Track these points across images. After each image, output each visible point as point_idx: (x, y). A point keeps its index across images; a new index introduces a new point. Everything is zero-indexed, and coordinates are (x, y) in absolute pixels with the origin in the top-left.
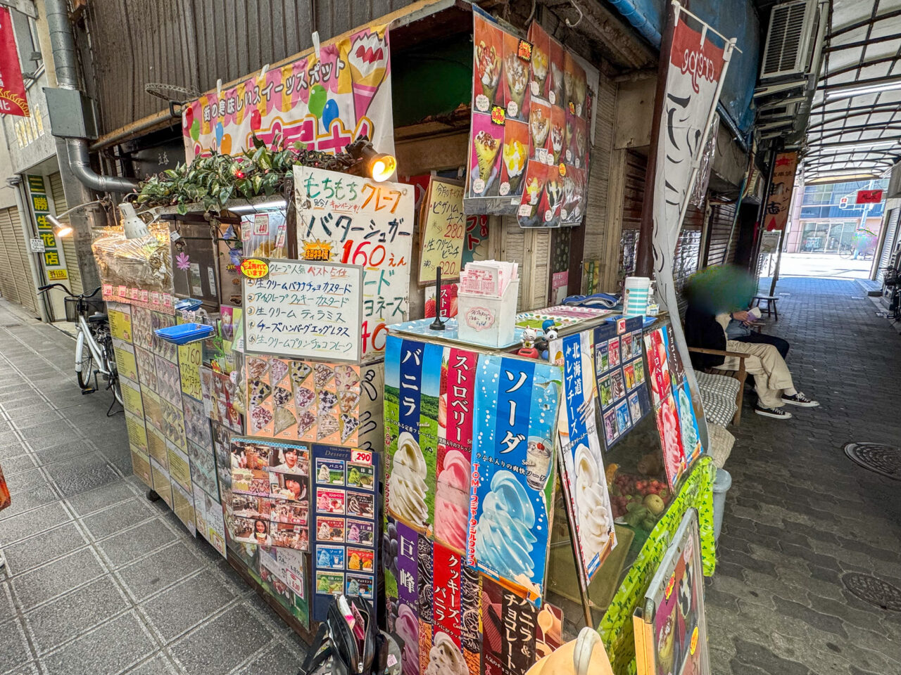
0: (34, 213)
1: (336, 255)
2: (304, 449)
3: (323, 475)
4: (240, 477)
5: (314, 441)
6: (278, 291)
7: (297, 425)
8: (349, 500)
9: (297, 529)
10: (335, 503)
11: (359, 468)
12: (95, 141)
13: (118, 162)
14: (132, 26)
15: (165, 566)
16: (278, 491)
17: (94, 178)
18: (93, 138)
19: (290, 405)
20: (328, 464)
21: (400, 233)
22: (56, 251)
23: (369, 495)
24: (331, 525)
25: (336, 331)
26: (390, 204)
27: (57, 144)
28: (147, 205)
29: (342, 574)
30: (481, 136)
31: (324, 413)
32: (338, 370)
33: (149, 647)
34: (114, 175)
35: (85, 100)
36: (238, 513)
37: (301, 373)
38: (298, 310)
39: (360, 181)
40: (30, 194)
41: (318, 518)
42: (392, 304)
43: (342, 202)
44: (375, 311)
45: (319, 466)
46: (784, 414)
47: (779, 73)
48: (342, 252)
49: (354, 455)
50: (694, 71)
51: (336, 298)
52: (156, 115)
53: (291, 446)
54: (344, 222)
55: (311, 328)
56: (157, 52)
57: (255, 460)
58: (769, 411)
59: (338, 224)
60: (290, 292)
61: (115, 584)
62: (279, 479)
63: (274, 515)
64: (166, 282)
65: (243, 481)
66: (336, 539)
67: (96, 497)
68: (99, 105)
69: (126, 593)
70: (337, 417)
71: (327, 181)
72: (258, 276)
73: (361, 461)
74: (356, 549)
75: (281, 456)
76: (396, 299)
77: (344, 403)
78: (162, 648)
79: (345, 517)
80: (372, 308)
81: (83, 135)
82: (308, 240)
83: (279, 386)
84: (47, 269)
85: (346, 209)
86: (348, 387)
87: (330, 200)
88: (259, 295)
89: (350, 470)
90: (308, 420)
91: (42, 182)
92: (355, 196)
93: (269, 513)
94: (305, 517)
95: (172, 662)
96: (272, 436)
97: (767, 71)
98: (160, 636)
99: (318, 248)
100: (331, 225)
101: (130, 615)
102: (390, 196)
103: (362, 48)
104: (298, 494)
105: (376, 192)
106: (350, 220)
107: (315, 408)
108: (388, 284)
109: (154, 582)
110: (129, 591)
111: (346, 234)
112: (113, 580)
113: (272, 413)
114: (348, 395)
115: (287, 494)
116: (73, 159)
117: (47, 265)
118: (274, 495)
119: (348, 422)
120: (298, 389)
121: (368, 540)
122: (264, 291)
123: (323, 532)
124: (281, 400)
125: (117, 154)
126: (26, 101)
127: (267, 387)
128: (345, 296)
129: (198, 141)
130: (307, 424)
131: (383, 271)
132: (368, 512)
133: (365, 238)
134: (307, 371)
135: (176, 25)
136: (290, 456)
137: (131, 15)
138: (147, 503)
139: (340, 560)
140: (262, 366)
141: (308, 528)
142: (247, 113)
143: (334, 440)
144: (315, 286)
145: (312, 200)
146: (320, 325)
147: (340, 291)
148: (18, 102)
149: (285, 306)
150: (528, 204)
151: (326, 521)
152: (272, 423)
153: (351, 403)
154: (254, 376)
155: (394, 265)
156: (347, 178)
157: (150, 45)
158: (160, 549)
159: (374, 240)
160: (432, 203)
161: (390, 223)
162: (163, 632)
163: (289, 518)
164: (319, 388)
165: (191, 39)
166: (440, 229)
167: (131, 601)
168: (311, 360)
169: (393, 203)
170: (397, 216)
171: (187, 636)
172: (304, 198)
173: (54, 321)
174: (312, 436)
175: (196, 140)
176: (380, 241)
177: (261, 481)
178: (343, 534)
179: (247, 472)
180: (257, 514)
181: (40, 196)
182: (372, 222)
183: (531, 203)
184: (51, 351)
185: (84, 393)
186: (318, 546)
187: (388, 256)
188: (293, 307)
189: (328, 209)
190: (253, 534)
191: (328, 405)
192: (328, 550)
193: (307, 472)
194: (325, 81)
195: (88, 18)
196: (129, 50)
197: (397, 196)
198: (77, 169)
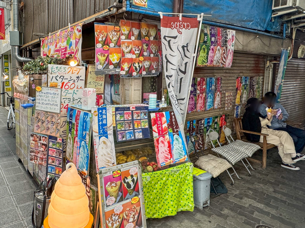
0: (4, 67)
1: (59, 86)
2: (46, 136)
3: (51, 144)
4: (32, 143)
5: (49, 135)
6: (43, 95)
7: (45, 130)
8: (57, 152)
9: (44, 159)
10: (53, 153)
11: (59, 143)
12: (22, 46)
13: (28, 52)
14: (34, 12)
15: (18, 178)
16: (40, 148)
17: (20, 58)
18: (21, 45)
19: (44, 124)
20: (52, 141)
21: (80, 80)
22: (9, 81)
23: (61, 151)
24: (52, 159)
25: (55, 105)
26: (77, 72)
27: (11, 47)
28: (25, 71)
29: (54, 175)
30: (99, 54)
31: (52, 127)
32: (55, 115)
33: (8, 194)
34: (27, 57)
35: (20, 34)
36: (31, 154)
37: (47, 116)
38: (47, 99)
39: (67, 67)
40: (4, 61)
41: (49, 157)
42: (77, 100)
43: (61, 72)
44: (71, 101)
45: (50, 142)
46: (295, 168)
47: (280, 7)
48: (61, 85)
49: (58, 139)
50: (178, 28)
51: (55, 97)
52: (37, 40)
53: (44, 136)
54: (62, 77)
55: (50, 104)
56: (39, 21)
57: (36, 139)
58: (287, 165)
59: (60, 78)
60: (46, 95)
61: (4, 180)
62: (41, 145)
63: (39, 155)
64: (27, 92)
65: (33, 145)
66: (53, 164)
67: (5, 159)
68: (24, 35)
69: (6, 182)
70: (55, 128)
71: (57, 67)
72: (39, 91)
73: (59, 141)
74: (58, 167)
75: (41, 138)
76: (79, 98)
77: (56, 124)
78: (11, 195)
79: (55, 157)
80: (70, 100)
81: (19, 45)
82: (51, 82)
83: (42, 119)
84: (6, 87)
85: (62, 74)
86: (57, 120)
87: (58, 72)
88: (39, 95)
89: (57, 143)
90: (48, 129)
91: (8, 57)
92: (65, 71)
93: (38, 154)
94: (46, 156)
95: (13, 198)
96: (40, 132)
97: (275, 6)
98: (12, 193)
99: (54, 84)
100: (58, 78)
101: (6, 187)
102: (77, 70)
103: (78, 28)
104: (45, 149)
105: (72, 69)
106: (64, 77)
107: (50, 126)
108: (76, 94)
109: (14, 181)
110: (7, 182)
111: (62, 80)
112: (4, 179)
113: (40, 126)
114: (57, 122)
115: (42, 149)
116: (15, 52)
117: (6, 86)
118: (39, 149)
119: (57, 130)
120: (46, 120)
121: (61, 165)
122: (40, 94)
123: (50, 161)
124: (43, 123)
125: (28, 50)
126: (5, 35)
127: (40, 119)
128: (57, 96)
129: (44, 50)
130: (48, 130)
131: (74, 90)
132: (61, 156)
133: (69, 81)
134: (49, 115)
135: (44, 13)
136: (44, 138)
137: (34, 9)
138: (18, 163)
139: (54, 170)
140: (39, 113)
141: (46, 160)
142: (55, 43)
143: (53, 135)
144: (51, 93)
145: (53, 72)
146: (52, 103)
147: (56, 95)
148: (3, 35)
149: (45, 99)
150: (124, 70)
151: (51, 158)
152: (40, 129)
153: (58, 125)
154: (37, 116)
155: (78, 89)
156: (63, 66)
157: (38, 18)
158: (17, 174)
159: (72, 82)
160: (89, 71)
161: (77, 77)
162: (13, 192)
163: (42, 156)
164: (51, 120)
165: (47, 18)
166: (93, 79)
167: (7, 184)
168: (50, 112)
169: (78, 72)
170: (79, 75)
171: (18, 194)
172: (51, 72)
173: (5, 106)
174: (48, 133)
175: (44, 49)
176: (73, 82)
177: (37, 145)
178: (55, 162)
179: (34, 142)
180: (35, 154)
181: (7, 62)
182: (71, 77)
183: (125, 70)
184: (2, 116)
185: (8, 130)
186: (48, 165)
187: (76, 86)
188: (46, 99)
189: (57, 74)
190: (34, 160)
191: (53, 125)
192: (51, 167)
193: (47, 143)
194: (71, 36)
195: (24, 9)
196: (33, 19)
197: (79, 70)
198: (15, 55)
